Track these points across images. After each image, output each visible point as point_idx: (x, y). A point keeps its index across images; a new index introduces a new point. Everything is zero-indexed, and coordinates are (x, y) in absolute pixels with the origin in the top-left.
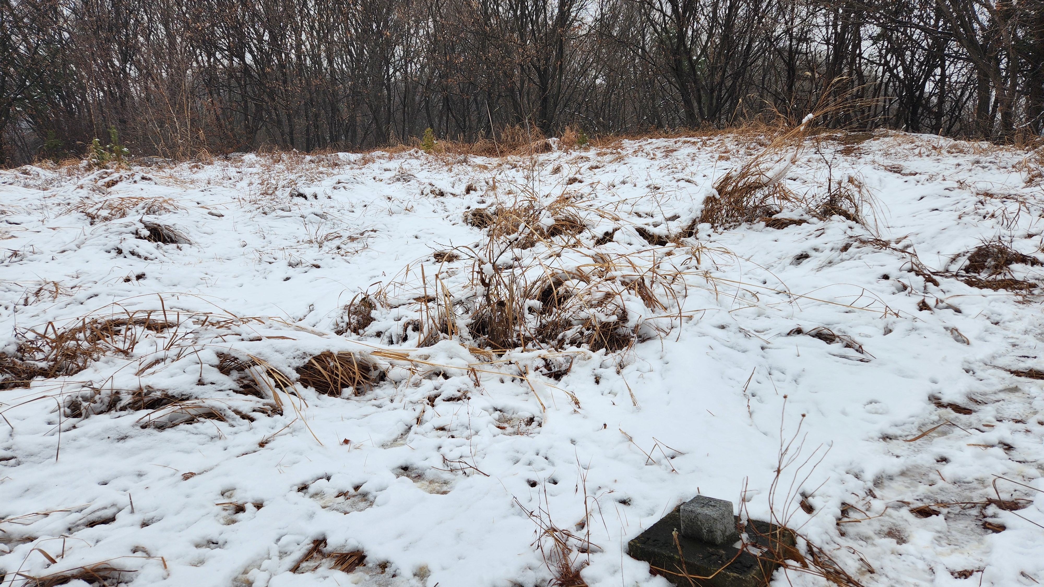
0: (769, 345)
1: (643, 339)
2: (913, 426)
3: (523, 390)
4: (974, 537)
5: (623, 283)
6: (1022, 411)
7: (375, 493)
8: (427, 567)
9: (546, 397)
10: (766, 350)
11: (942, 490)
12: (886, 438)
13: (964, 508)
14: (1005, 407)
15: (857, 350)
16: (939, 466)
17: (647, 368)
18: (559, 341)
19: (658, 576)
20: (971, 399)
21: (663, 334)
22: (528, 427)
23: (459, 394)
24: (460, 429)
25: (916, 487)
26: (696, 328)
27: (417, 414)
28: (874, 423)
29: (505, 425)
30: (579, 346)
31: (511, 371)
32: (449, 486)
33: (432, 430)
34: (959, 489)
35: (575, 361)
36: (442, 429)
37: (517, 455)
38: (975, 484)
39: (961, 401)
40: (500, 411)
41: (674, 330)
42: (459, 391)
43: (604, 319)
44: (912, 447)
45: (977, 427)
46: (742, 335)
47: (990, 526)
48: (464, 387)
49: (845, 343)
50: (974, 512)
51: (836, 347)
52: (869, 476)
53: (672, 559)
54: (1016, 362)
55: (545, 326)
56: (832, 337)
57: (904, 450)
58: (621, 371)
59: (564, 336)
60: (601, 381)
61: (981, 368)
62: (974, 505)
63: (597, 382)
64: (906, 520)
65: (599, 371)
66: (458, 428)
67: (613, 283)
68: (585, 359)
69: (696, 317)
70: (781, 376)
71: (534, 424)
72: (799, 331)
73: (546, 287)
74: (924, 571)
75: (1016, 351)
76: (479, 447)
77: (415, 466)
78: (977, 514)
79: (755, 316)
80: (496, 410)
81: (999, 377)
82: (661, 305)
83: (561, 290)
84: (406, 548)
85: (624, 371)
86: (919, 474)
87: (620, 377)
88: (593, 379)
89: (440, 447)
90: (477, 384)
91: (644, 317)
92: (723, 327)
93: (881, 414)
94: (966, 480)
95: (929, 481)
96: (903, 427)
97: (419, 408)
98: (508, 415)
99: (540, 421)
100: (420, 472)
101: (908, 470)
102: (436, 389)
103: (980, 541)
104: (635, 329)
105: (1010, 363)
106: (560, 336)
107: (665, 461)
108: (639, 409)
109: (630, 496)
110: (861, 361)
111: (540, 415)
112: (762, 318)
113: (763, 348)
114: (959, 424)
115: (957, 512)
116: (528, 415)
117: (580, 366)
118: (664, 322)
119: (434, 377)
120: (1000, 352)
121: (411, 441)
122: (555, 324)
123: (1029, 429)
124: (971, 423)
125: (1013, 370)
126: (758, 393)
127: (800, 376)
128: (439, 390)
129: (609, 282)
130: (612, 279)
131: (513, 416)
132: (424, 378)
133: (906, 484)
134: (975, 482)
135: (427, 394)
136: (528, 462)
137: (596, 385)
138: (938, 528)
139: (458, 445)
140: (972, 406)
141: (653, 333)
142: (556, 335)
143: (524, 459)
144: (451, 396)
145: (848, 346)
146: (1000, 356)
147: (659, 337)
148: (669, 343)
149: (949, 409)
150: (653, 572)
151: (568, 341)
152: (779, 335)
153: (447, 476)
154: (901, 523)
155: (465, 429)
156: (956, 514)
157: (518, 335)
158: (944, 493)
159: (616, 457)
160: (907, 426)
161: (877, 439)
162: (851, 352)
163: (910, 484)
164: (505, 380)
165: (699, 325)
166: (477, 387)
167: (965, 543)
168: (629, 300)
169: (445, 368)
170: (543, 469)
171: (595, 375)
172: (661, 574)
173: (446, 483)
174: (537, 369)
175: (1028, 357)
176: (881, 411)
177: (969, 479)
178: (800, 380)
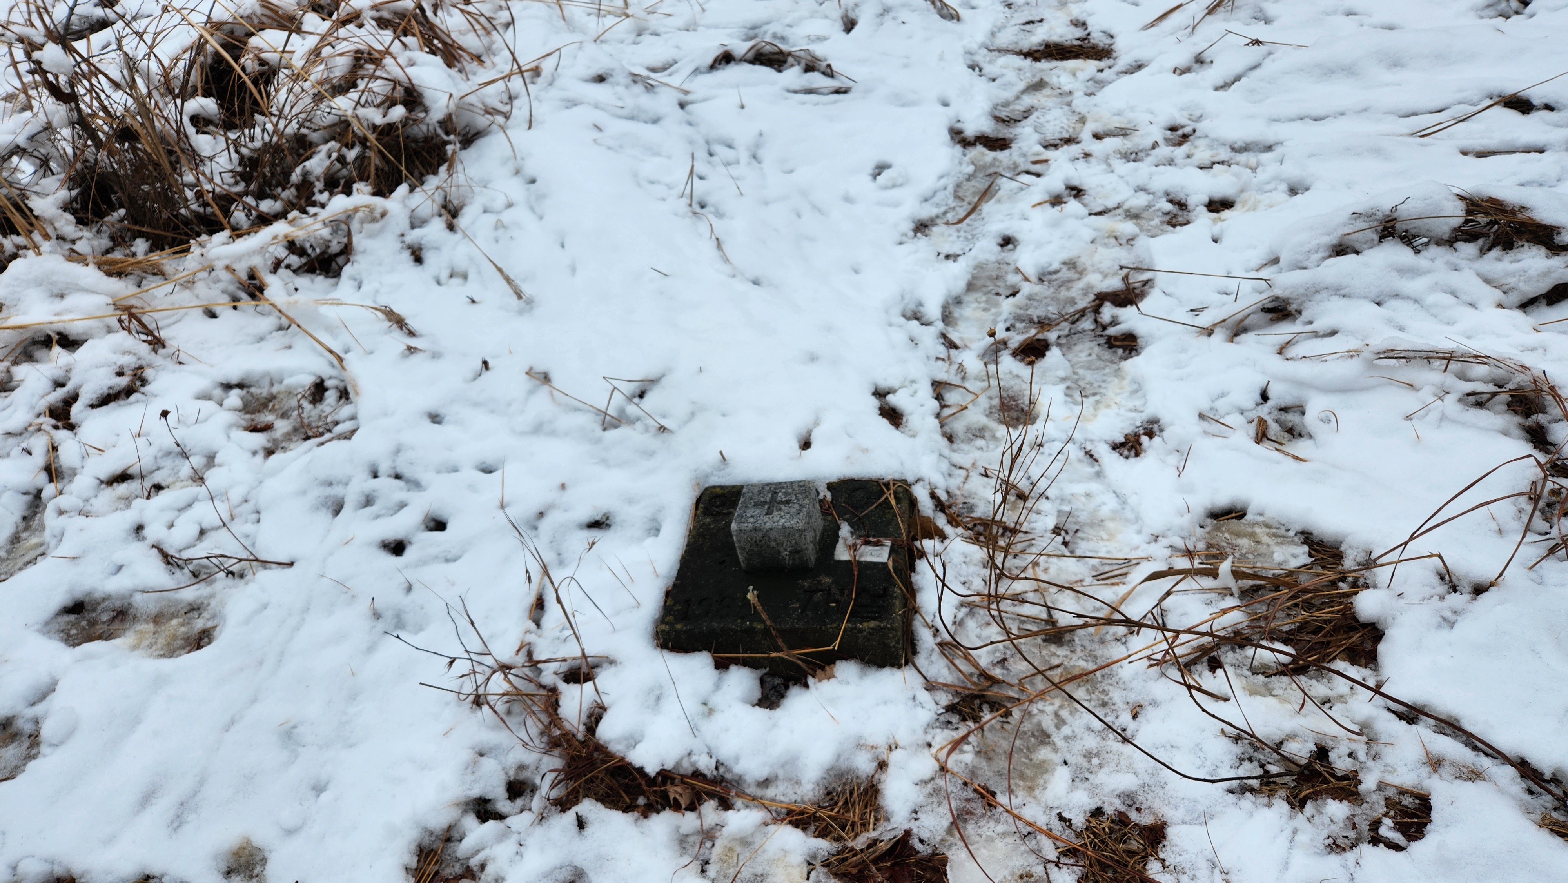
0: (689, 98)
1: (469, 139)
2: (947, 192)
3: (267, 323)
4: (1107, 371)
5: (382, 23)
6: (1065, 121)
7: (31, 712)
8: (248, 842)
9: (330, 329)
10: (689, 108)
11: (1030, 298)
12: (922, 227)
13: (1073, 323)
14: (1042, 120)
15: (824, 73)
16: (1007, 255)
17: (500, 202)
18: (298, 187)
19: (733, 669)
20: (998, 119)
21: (500, 119)
22: (320, 407)
23: (124, 381)
24: (168, 463)
25: (997, 305)
26: (554, 93)
27: (39, 458)
28: (896, 205)
29: (267, 417)
30: (348, 192)
31: (221, 286)
32: (205, 615)
33: (98, 490)
34: (1052, 290)
35: (355, 226)
36: (123, 477)
37: (330, 491)
38: (1066, 274)
39: (986, 126)
40: (240, 386)
41: (516, 103)
42: (120, 374)
43: (377, 117)
44: (962, 233)
45: (1026, 168)
46: (639, 88)
47: (1118, 343)
48: (129, 361)
49: (803, 63)
50: (1087, 324)
51: (792, 76)
52: (933, 311)
53: (751, 631)
54: (1022, 35)
55: (250, 159)
56: (780, 57)
57: (953, 242)
58: (455, 221)
59: (306, 174)
60: (428, 256)
61: (988, 59)
62: (1082, 313)
63: (418, 259)
64: (1017, 376)
65: (414, 236)
66: (162, 463)
67: (361, 26)
68: (374, 220)
69: (547, 66)
70: (728, 154)
71: (331, 396)
72: (726, 58)
73: (209, 60)
74: (1080, 461)
75: (1016, 15)
76: (236, 495)
77: (98, 595)
78: (1092, 327)
79: (632, 37)
80: (228, 387)
81: (1015, 69)
82: (470, 54)
83: (248, 61)
84: (177, 823)
85: (463, 221)
86: (990, 278)
87: (458, 236)
88: (406, 255)
89: (139, 528)
90: (157, 343)
91: (457, 95)
92: (601, 79)
93: (901, 185)
94: (1052, 269)
95: (1008, 287)
96: (935, 200)
97: (39, 444)
98: (262, 391)
99: (341, 385)
100: (118, 604)
101: (974, 277)
102: (59, 384)
103: (1118, 373)
104: (447, 124)
105: (1015, 39)
106: (296, 176)
107: (632, 410)
108: (530, 302)
109: (605, 511)
110: (837, 92)
111: (333, 372)
112: (647, 39)
113: (682, 106)
114: (1000, 170)
115: (1066, 332)
116: (308, 380)
117: (371, 236)
118: (493, 95)
119: (40, 353)
120: (999, 24)
121: (60, 537)
122: (272, 149)
123: (1087, 150)
124: (1015, 163)
125: (1025, 50)
126: (710, 200)
127: (758, 146)
128: (70, 387)
129: (351, 27)
130: (354, 18)
131: (275, 390)
132: (15, 363)
133: (983, 305)
134: (1065, 269)
135: (43, 404)
136: (363, 499)
137: (419, 269)
138: (1062, 373)
139: (182, 504)
140: (1004, 132)
141: (482, 121)
142: (287, 175)
143: (352, 495)
144: (105, 391)
145: (809, 69)
146: (999, 30)
147: (494, 127)
148: (518, 133)
149: (980, 149)
150: (721, 665)
151: (319, 185)
152: (697, 71)
153: (190, 594)
154: (1012, 383)
155: (179, 461)
156: (1067, 336)
157: (199, 195)
158: (1035, 304)
159: (538, 429)
160: (940, 196)
161: (912, 234)
162: (816, 79)
163: (987, 302)
164: (217, 310)
165: (558, 83)
166: (161, 351)
167: (1103, 385)
168: (412, 64)
169: (59, 327)
170: (402, 505)
171: (409, 247)
172: (738, 662)
173: (195, 608)
174: (277, 265)
175: (1032, 22)
176: (900, 181)
177: (1056, 266)
178: (761, 153)
